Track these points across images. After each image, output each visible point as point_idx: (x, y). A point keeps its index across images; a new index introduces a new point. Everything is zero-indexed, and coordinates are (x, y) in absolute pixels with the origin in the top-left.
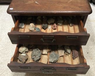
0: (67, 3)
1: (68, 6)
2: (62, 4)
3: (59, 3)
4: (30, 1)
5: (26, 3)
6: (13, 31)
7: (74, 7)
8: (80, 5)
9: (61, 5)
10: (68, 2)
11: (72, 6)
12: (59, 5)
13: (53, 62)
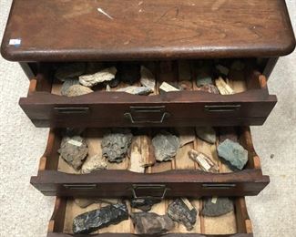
0: (210, 11)
1: (212, 23)
2: (191, 17)
3: (181, 14)
4: (79, 4)
5: (64, 16)
6: (34, 92)
7: (233, 29)
8: (253, 20)
9: (187, 23)
10: (214, 9)
11: (227, 27)
12: (181, 23)
13: (164, 161)
